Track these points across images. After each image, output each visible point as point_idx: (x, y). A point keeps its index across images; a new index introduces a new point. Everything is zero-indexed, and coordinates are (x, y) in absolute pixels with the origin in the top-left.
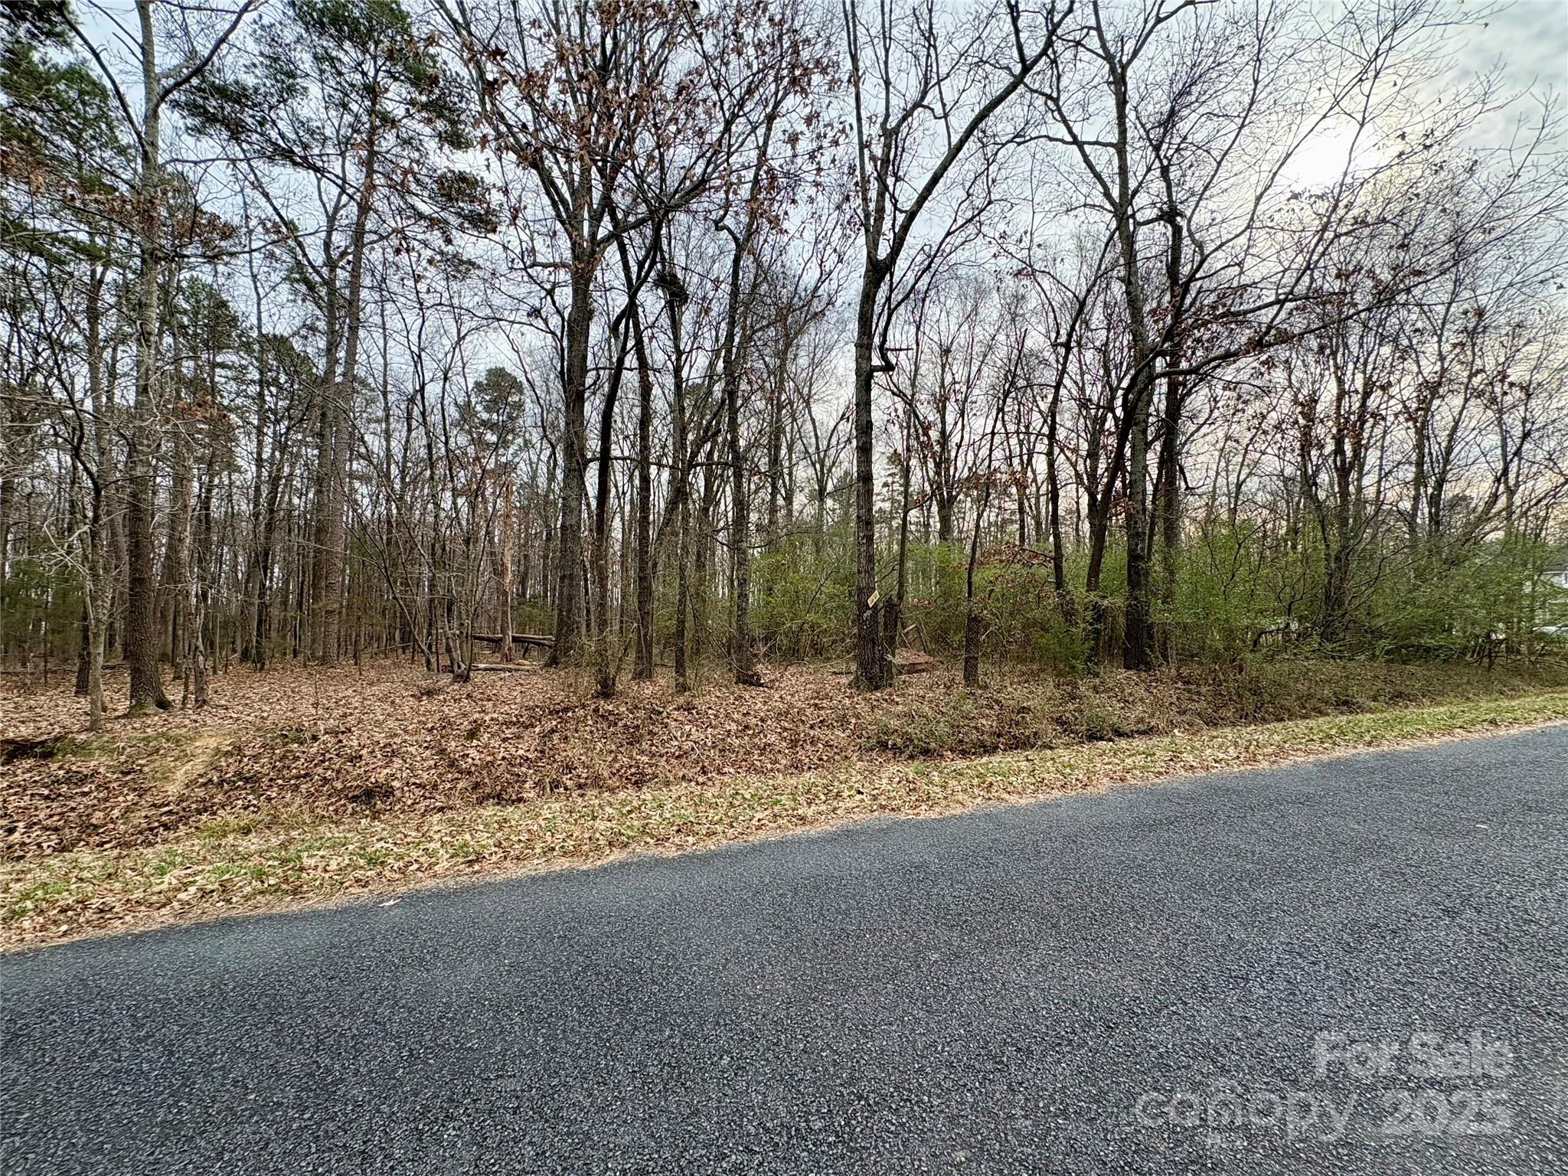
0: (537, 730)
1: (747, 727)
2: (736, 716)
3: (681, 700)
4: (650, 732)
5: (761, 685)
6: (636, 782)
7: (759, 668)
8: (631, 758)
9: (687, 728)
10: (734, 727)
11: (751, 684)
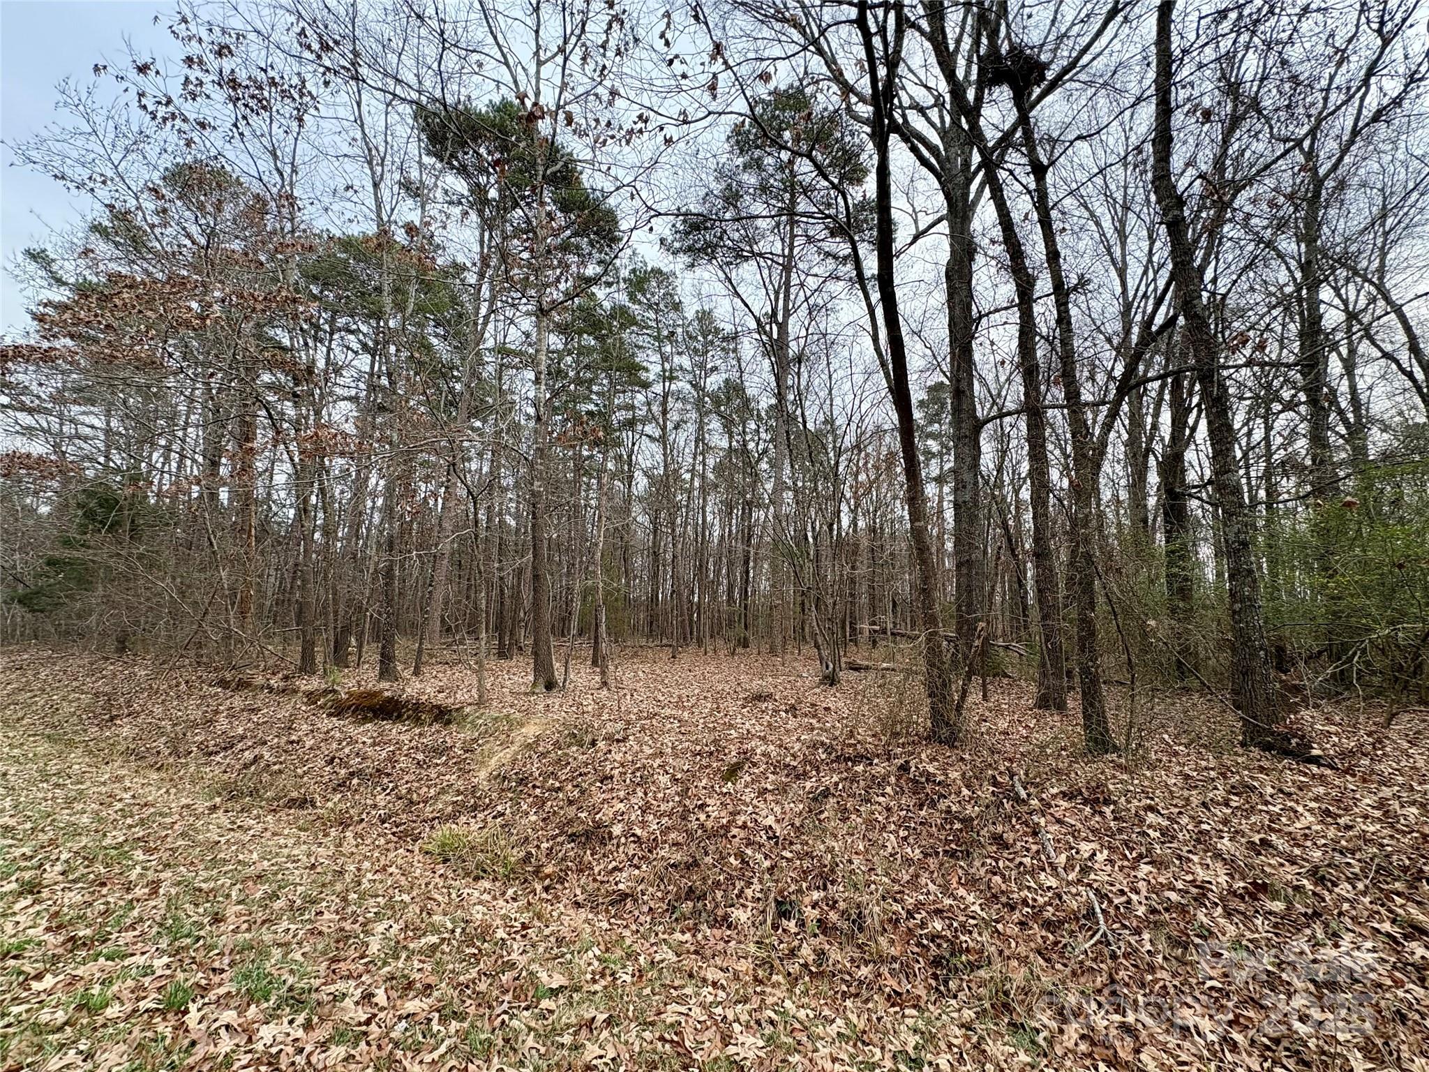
0: (808, 785)
1: (1260, 889)
2: (1225, 844)
3: (1083, 773)
4: (998, 839)
5: (1316, 760)
6: (937, 962)
7: (1309, 718)
8: (946, 890)
9: (1086, 848)
10: (1220, 877)
11: (1286, 753)
